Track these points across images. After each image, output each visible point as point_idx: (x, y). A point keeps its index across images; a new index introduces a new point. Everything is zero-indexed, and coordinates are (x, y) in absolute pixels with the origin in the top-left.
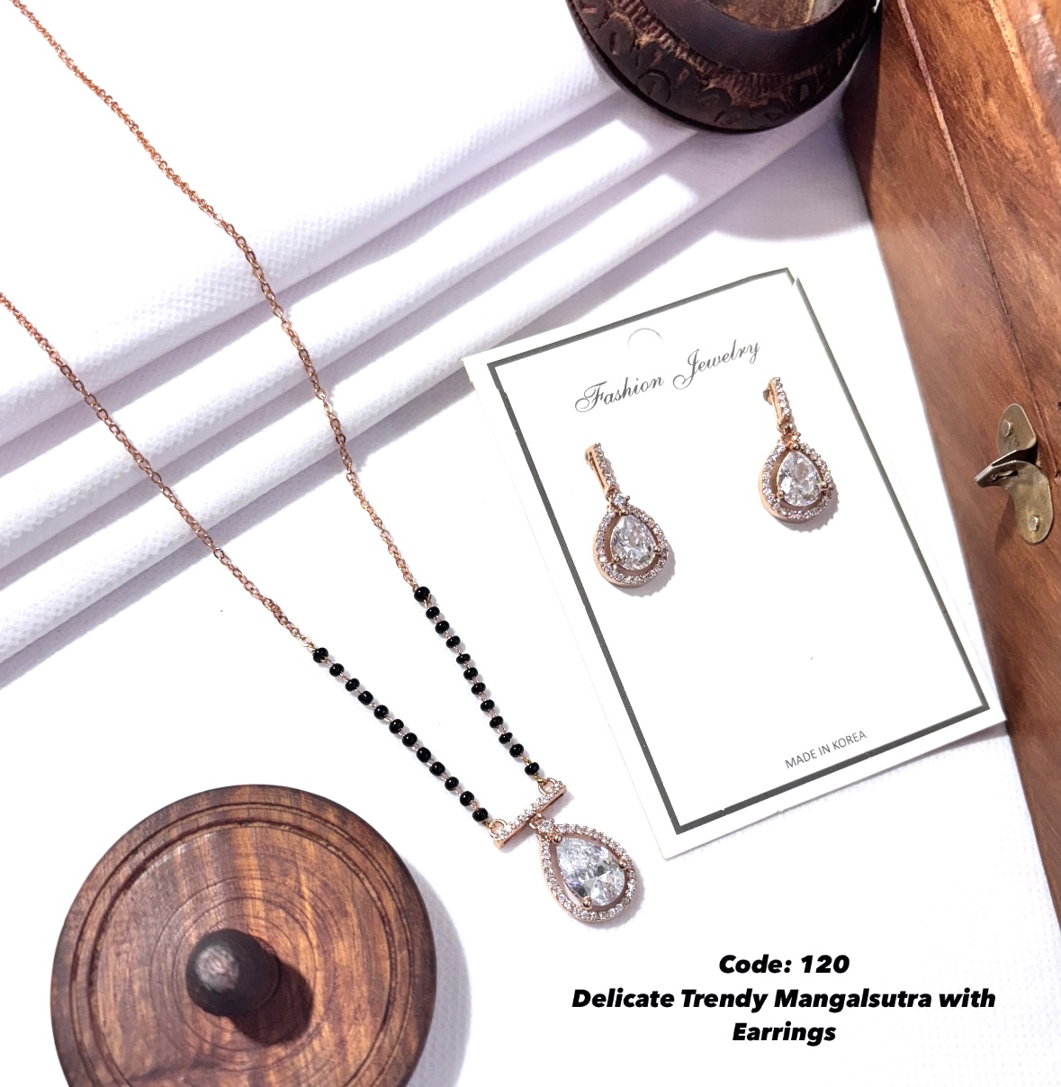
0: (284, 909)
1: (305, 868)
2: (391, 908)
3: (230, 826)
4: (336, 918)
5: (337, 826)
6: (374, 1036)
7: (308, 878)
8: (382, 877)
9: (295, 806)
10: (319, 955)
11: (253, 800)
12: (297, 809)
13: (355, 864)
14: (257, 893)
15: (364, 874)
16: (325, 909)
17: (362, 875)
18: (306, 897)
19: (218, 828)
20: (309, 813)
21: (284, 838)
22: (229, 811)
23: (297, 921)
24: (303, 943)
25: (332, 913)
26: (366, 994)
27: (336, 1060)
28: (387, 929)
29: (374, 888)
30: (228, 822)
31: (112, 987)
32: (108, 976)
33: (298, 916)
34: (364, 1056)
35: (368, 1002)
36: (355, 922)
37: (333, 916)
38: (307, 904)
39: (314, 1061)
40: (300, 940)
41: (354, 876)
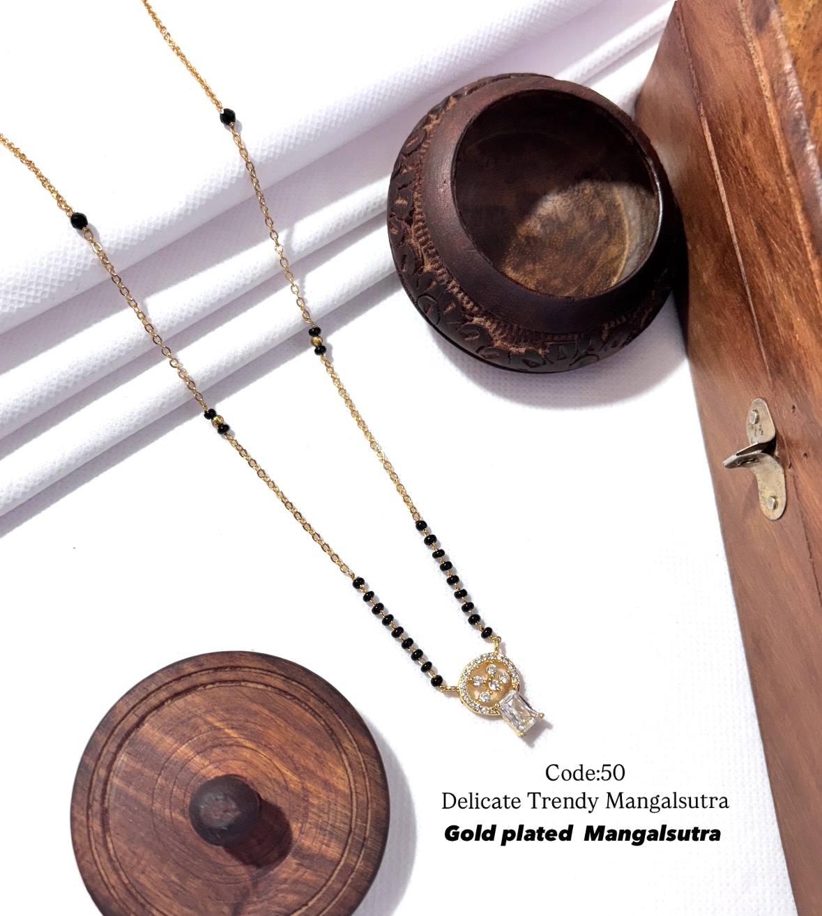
0: (216, 746)
1: (205, 713)
2: (278, 683)
3: (133, 735)
4: (253, 721)
5: (199, 671)
6: (341, 761)
7: (213, 716)
8: (256, 673)
9: (160, 684)
10: (264, 751)
11: (130, 707)
12: (164, 685)
13: (232, 681)
14: (189, 755)
15: (244, 681)
16: (241, 723)
17: (243, 684)
18: (222, 727)
19: (127, 742)
20: (174, 680)
21: (174, 709)
22: (123, 727)
23: (231, 745)
24: (247, 754)
25: (247, 721)
26: (313, 744)
27: (333, 796)
28: (288, 697)
29: (258, 683)
30: (128, 734)
31: (159, 894)
32: (150, 890)
33: (229, 743)
34: (346, 778)
35: (319, 746)
36: (267, 712)
37: (251, 722)
38: (227, 730)
39: (321, 810)
40: (244, 754)
41: (239, 688)
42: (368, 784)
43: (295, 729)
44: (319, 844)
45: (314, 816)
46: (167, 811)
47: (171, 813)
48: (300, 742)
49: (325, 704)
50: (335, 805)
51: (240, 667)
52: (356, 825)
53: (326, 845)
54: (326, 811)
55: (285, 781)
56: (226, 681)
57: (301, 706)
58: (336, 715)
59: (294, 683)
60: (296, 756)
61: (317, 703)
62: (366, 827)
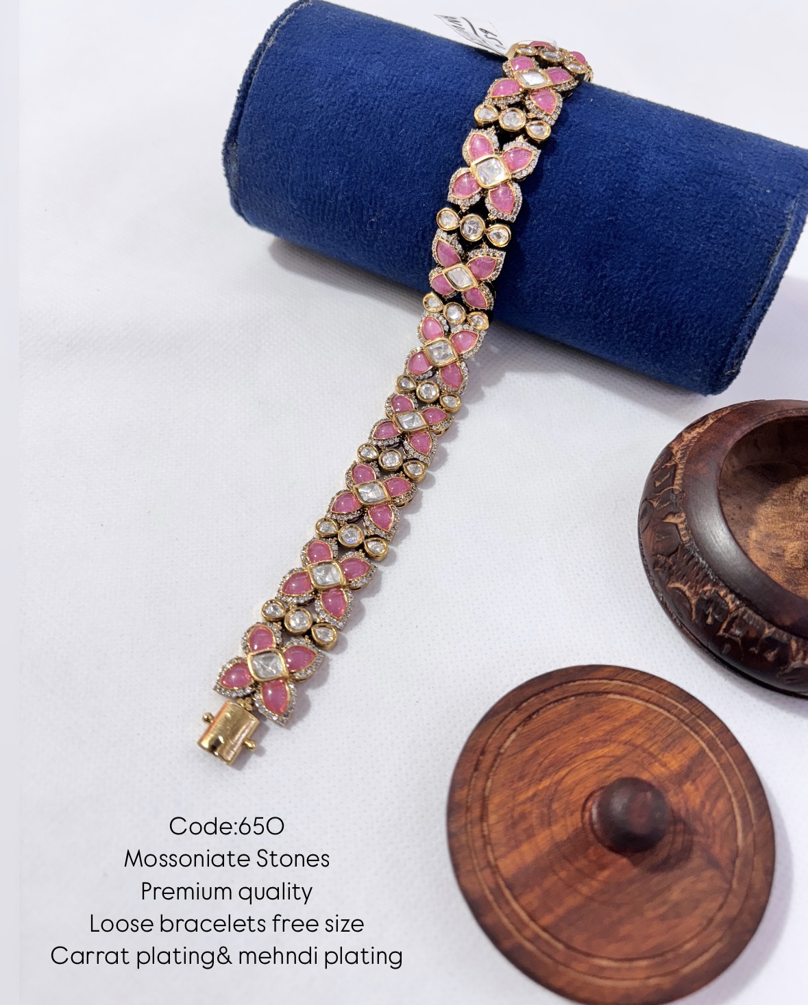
0: (551, 805)
1: (513, 800)
2: (517, 717)
3: (502, 883)
4: (542, 759)
5: (469, 786)
6: (613, 701)
8: (498, 734)
9: (464, 830)
10: (574, 762)
13: (495, 760)
14: (548, 834)
15: (500, 748)
16: (539, 771)
17: (502, 751)
18: (535, 790)
19: (507, 893)
20: (466, 815)
21: (495, 827)
22: (490, 889)
23: (556, 790)
24: (571, 780)
25: (540, 764)
26: (589, 716)
27: (642, 722)
28: (535, 716)
29: (508, 738)
31: (671, 934)
33: (553, 791)
35: (593, 712)
36: (540, 742)
37: (542, 762)
38: (541, 787)
39: (650, 739)
40: (569, 782)
41: (505, 756)
42: (644, 688)
43: (567, 724)
44: (680, 755)
45: (654, 747)
46: (595, 884)
47: (597, 881)
48: (582, 726)
49: (556, 688)
50: (651, 724)
51: (485, 745)
52: (675, 716)
53: (684, 750)
54: (653, 735)
55: (613, 756)
56: (492, 766)
57: (550, 709)
58: (572, 684)
59: (524, 704)
60: (593, 736)
61: (553, 693)
62: (681, 709)
